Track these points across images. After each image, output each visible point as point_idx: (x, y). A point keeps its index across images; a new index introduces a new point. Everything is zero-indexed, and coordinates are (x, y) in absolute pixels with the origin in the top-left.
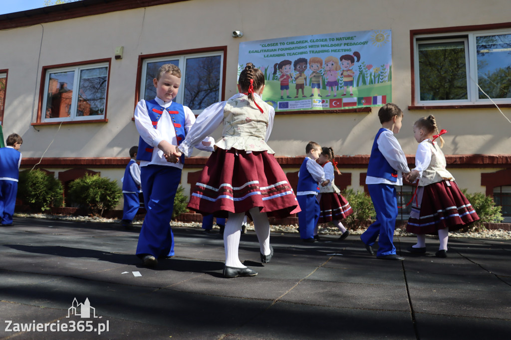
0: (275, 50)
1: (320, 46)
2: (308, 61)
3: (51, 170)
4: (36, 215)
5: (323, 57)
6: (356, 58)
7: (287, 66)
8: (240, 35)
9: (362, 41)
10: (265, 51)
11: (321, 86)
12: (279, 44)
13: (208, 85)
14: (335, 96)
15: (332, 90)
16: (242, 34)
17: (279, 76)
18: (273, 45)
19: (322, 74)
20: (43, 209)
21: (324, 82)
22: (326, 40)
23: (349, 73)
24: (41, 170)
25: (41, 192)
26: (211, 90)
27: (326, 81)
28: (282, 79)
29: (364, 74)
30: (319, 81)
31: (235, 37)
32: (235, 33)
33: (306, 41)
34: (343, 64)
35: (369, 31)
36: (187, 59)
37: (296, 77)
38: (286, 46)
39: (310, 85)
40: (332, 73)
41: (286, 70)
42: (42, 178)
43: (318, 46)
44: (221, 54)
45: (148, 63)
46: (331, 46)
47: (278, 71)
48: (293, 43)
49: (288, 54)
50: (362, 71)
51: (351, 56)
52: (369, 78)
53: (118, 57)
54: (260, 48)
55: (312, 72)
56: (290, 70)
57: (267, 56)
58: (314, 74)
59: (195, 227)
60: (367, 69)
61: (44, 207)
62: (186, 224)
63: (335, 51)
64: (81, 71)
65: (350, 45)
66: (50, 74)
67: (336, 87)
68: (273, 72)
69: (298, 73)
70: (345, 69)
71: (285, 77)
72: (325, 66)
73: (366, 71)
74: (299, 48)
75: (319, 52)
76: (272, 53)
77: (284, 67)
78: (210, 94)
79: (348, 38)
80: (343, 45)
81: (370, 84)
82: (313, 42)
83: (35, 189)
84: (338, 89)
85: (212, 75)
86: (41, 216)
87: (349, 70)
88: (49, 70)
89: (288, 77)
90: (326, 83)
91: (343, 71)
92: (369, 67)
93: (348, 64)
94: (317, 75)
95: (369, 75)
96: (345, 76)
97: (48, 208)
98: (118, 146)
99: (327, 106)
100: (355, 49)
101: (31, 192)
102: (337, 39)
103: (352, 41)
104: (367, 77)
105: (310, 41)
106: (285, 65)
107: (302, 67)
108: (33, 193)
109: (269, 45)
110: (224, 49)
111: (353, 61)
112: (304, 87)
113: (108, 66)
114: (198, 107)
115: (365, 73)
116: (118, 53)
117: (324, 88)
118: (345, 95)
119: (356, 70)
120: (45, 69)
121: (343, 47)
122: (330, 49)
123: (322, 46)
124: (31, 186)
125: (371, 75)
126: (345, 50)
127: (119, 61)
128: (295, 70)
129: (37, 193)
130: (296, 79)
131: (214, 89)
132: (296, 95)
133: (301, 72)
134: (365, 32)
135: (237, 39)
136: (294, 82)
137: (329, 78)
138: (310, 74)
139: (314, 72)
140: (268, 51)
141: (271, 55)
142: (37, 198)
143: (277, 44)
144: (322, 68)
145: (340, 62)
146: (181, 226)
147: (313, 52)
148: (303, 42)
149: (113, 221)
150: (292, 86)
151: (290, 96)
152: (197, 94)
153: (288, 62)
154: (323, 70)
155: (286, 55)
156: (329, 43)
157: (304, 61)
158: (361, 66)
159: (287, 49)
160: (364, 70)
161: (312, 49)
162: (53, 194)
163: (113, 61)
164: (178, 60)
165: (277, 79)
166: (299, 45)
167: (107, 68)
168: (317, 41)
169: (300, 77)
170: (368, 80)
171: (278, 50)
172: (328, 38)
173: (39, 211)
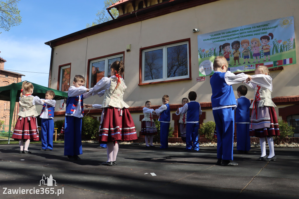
0: (219, 38)
1: (247, 32)
2: (240, 42)
3: (95, 116)
4: (88, 141)
5: (249, 39)
6: (270, 37)
7: (228, 47)
8: (197, 31)
9: (274, 25)
10: (213, 39)
11: (250, 57)
12: (221, 34)
13: (177, 62)
14: (259, 62)
15: (257, 59)
16: (198, 30)
17: (223, 53)
18: (218, 35)
19: (250, 50)
20: (92, 138)
21: (251, 54)
22: (250, 28)
23: (267, 47)
24: (90, 116)
25: (91, 128)
26: (180, 65)
27: (252, 53)
28: (225, 55)
29: (277, 47)
30: (248, 54)
31: (195, 32)
32: (194, 30)
33: (238, 30)
34: (262, 42)
35: (278, 19)
36: (167, 48)
37: (233, 53)
38: (226, 35)
39: (243, 57)
40: (256, 48)
41: (227, 49)
42: (90, 121)
43: (246, 32)
44: (187, 43)
45: (145, 52)
46: (254, 32)
47: (222, 50)
48: (229, 32)
49: (227, 39)
50: (275, 44)
51: (268, 36)
52: (280, 48)
53: (128, 51)
54: (210, 37)
55: (243, 49)
56: (229, 49)
57: (215, 42)
58: (245, 50)
59: (178, 146)
60: (278, 43)
61: (92, 137)
62: (173, 144)
63: (256, 34)
64: (109, 60)
65: (266, 29)
66: (92, 63)
67: (259, 56)
68: (219, 51)
69: (234, 50)
70: (264, 45)
71: (227, 53)
72: (251, 44)
73: (278, 44)
74: (234, 35)
75: (247, 36)
76: (218, 40)
77: (225, 47)
78: (180, 67)
79: (265, 25)
80: (261, 30)
81: (280, 52)
82: (242, 30)
83: (87, 127)
84: (260, 58)
85: (180, 56)
86: (91, 142)
87: (267, 45)
88: (91, 61)
89: (229, 53)
90: (252, 55)
91: (263, 46)
92: (279, 41)
93: (266, 41)
94: (247, 50)
95: (280, 47)
96: (265, 49)
97: (94, 137)
98: (131, 100)
99: (254, 68)
100: (269, 31)
101: (85, 128)
102: (257, 27)
103: (267, 27)
104: (279, 48)
105: (241, 30)
106: (226, 46)
107: (237, 46)
108: (86, 129)
109: (215, 35)
110: (188, 40)
111: (268, 39)
112: (239, 59)
113: (123, 56)
114: (173, 75)
115: (277, 45)
116: (128, 48)
117: (252, 58)
118: (265, 61)
119: (271, 45)
120: (90, 61)
121: (261, 31)
122: (253, 33)
123: (248, 32)
124: (85, 125)
125: (281, 46)
126: (263, 33)
127: (129, 52)
128: (232, 48)
129: (89, 129)
130: (234, 54)
131: (182, 65)
132: (234, 64)
133: (237, 49)
134: (275, 20)
135: (196, 34)
136: (232, 56)
137: (254, 51)
138: (242, 51)
139: (245, 49)
140: (215, 38)
141: (217, 41)
142: (89, 132)
143: (220, 34)
144: (249, 45)
145: (260, 41)
146: (170, 145)
147: (243, 36)
148: (236, 31)
149: (131, 144)
150: (232, 58)
151: (231, 64)
152: (172, 68)
153: (228, 44)
154: (250, 47)
155: (226, 40)
156: (252, 30)
157: (238, 43)
158: (274, 41)
159: (226, 36)
160: (276, 44)
161: (242, 35)
162: (97, 129)
163: (126, 53)
164: (163, 49)
165: (222, 55)
166: (233, 33)
167: (122, 57)
168: (245, 29)
169: (236, 53)
170: (279, 50)
171: (221, 37)
172: (251, 27)
173: (90, 139)
